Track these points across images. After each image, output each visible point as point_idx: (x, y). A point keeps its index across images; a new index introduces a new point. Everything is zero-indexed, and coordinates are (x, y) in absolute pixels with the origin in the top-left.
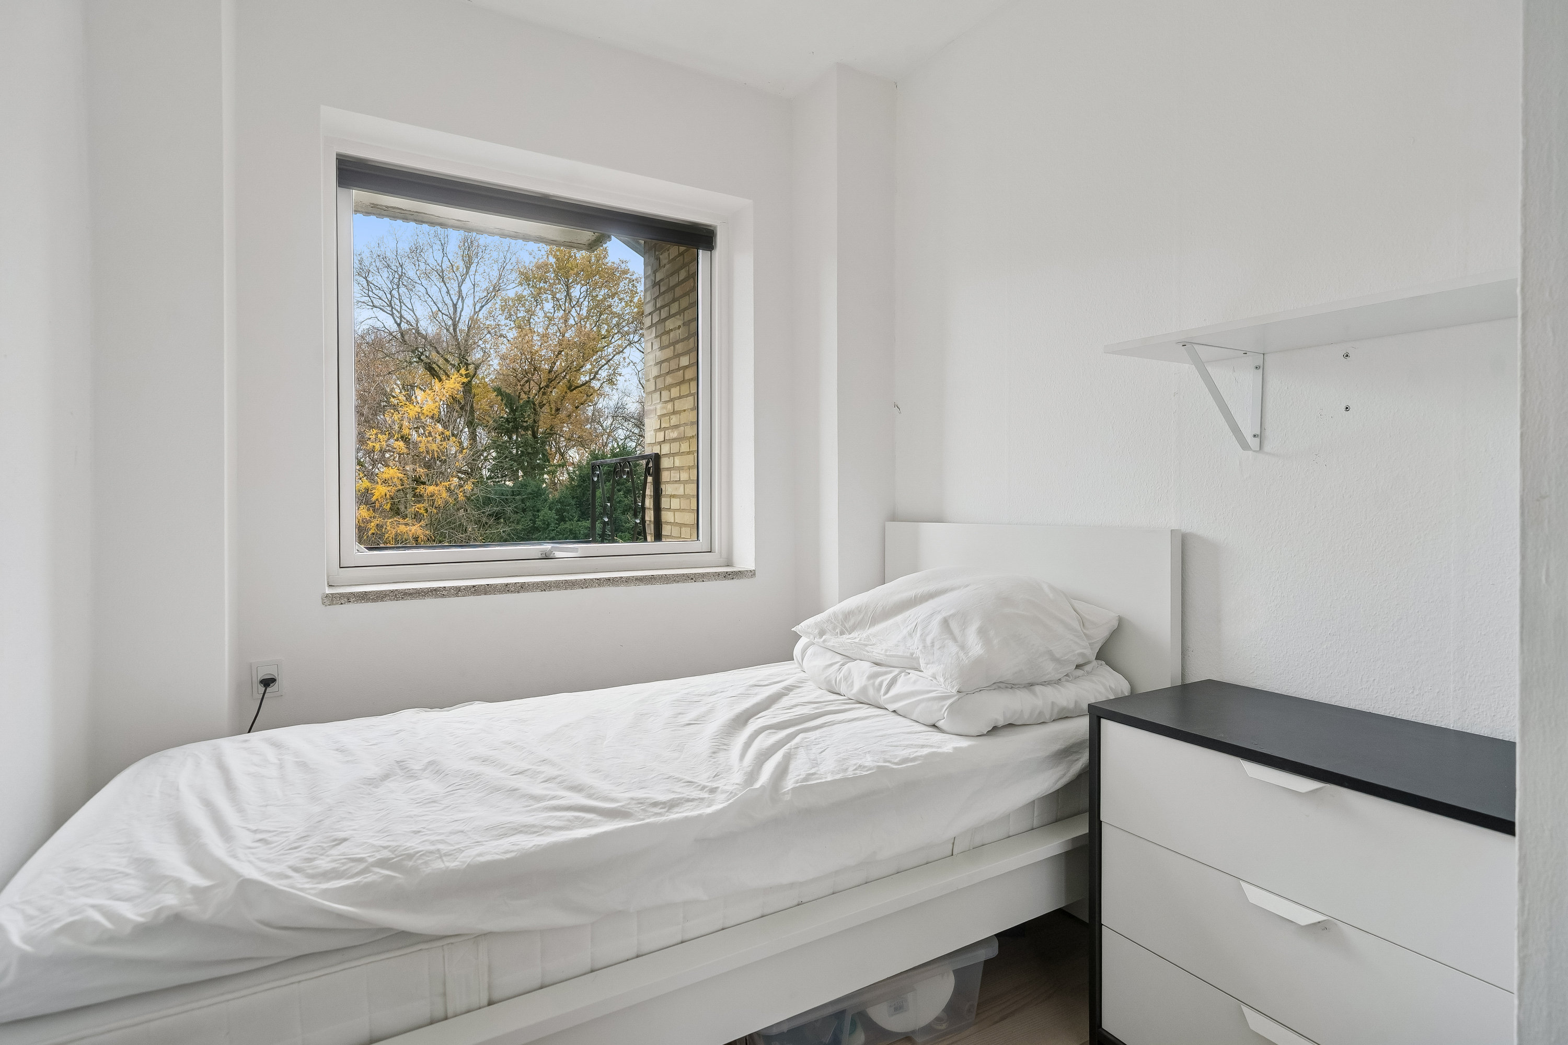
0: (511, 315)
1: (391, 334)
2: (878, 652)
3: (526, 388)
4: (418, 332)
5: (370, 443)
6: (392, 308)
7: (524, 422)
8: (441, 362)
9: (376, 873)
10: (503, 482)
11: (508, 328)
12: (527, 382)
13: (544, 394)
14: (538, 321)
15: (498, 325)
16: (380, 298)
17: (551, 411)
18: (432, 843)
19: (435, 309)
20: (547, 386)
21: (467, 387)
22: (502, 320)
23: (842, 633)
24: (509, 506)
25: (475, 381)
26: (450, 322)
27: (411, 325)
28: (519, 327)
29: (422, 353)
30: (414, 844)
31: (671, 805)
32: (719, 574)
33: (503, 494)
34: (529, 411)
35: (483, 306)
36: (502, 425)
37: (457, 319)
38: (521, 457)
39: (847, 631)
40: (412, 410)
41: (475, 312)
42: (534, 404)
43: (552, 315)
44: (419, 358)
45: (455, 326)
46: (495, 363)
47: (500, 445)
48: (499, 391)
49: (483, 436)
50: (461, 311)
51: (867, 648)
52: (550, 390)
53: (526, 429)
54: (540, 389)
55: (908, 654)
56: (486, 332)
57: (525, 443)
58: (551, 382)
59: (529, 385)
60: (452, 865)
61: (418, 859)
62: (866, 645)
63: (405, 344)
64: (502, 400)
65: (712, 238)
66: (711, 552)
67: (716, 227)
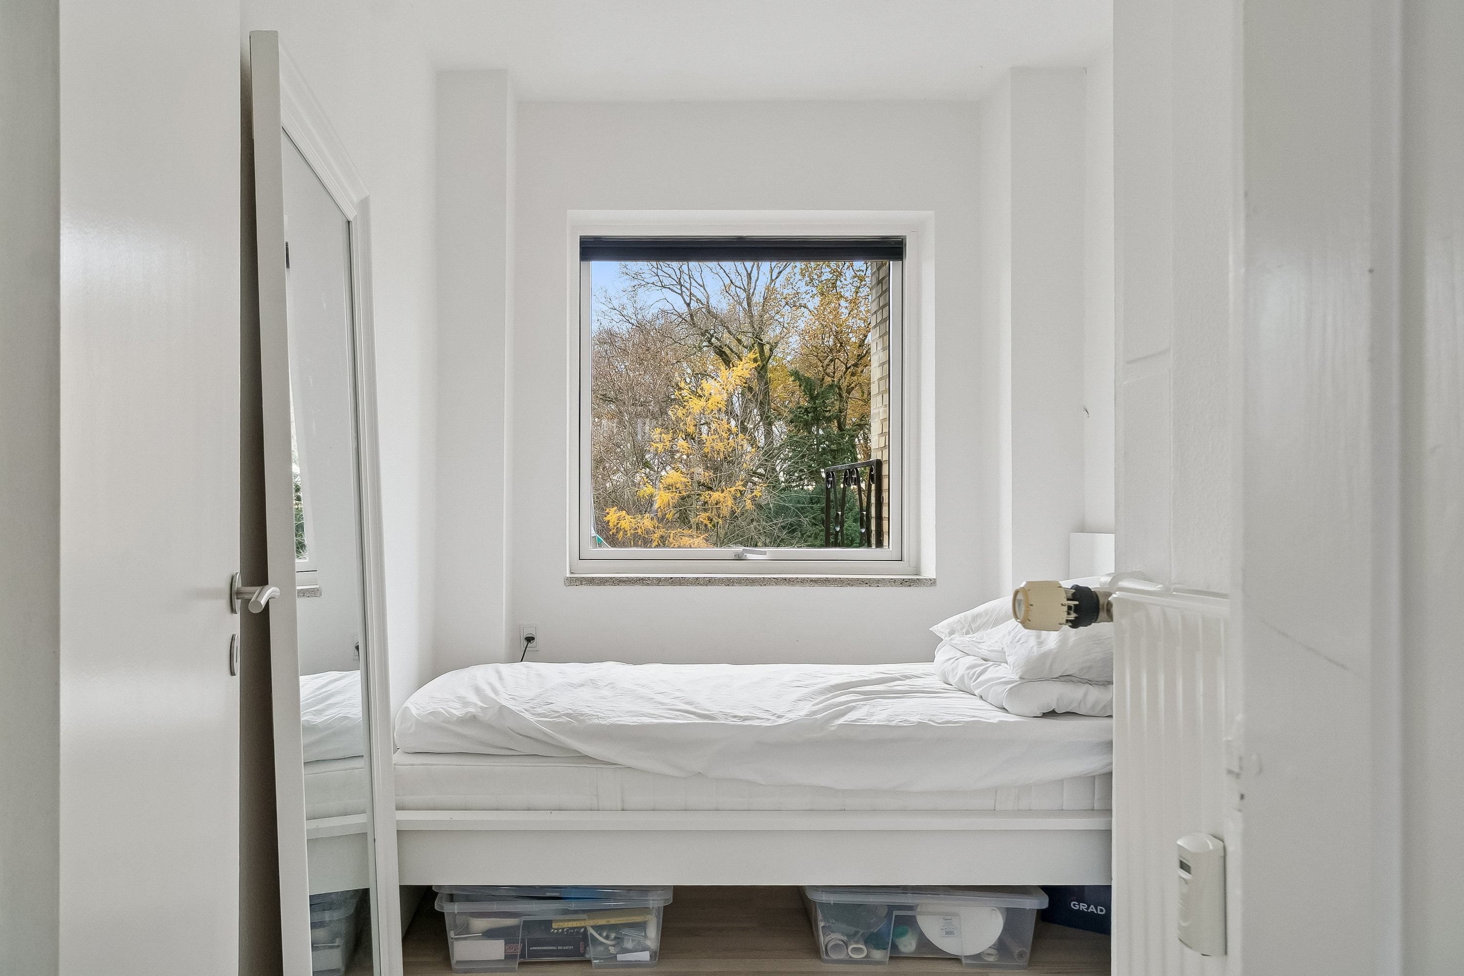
0: (812, 279)
1: (680, 316)
2: (984, 650)
3: (830, 369)
4: (709, 312)
5: (655, 443)
6: (682, 286)
7: (827, 411)
8: (734, 344)
9: (563, 719)
10: (801, 487)
11: (809, 296)
12: (831, 360)
13: (853, 374)
14: (846, 283)
15: (798, 293)
16: (670, 276)
17: (863, 396)
18: (595, 712)
19: (728, 282)
20: (856, 365)
21: (762, 371)
22: (802, 287)
23: (967, 633)
24: (807, 517)
25: (772, 364)
26: (743, 295)
27: (702, 304)
28: (822, 294)
29: (712, 336)
30: (587, 710)
31: (746, 719)
32: (895, 581)
33: (799, 502)
34: (832, 398)
35: (781, 272)
36: (800, 417)
37: (751, 291)
38: (822, 455)
39: (972, 630)
40: (696, 405)
41: (772, 280)
42: (840, 388)
43: (863, 274)
44: (709, 341)
45: (749, 299)
46: (795, 341)
47: (797, 442)
48: (796, 374)
49: (780, 429)
50: (757, 281)
51: (980, 646)
52: (860, 369)
53: (829, 420)
54: (847, 369)
55: (1000, 649)
56: (783, 303)
57: (827, 438)
58: (861, 359)
59: (834, 364)
60: (603, 723)
61: (586, 717)
62: (979, 643)
63: (694, 327)
64: (800, 386)
65: (902, 248)
66: (901, 560)
67: (906, 236)
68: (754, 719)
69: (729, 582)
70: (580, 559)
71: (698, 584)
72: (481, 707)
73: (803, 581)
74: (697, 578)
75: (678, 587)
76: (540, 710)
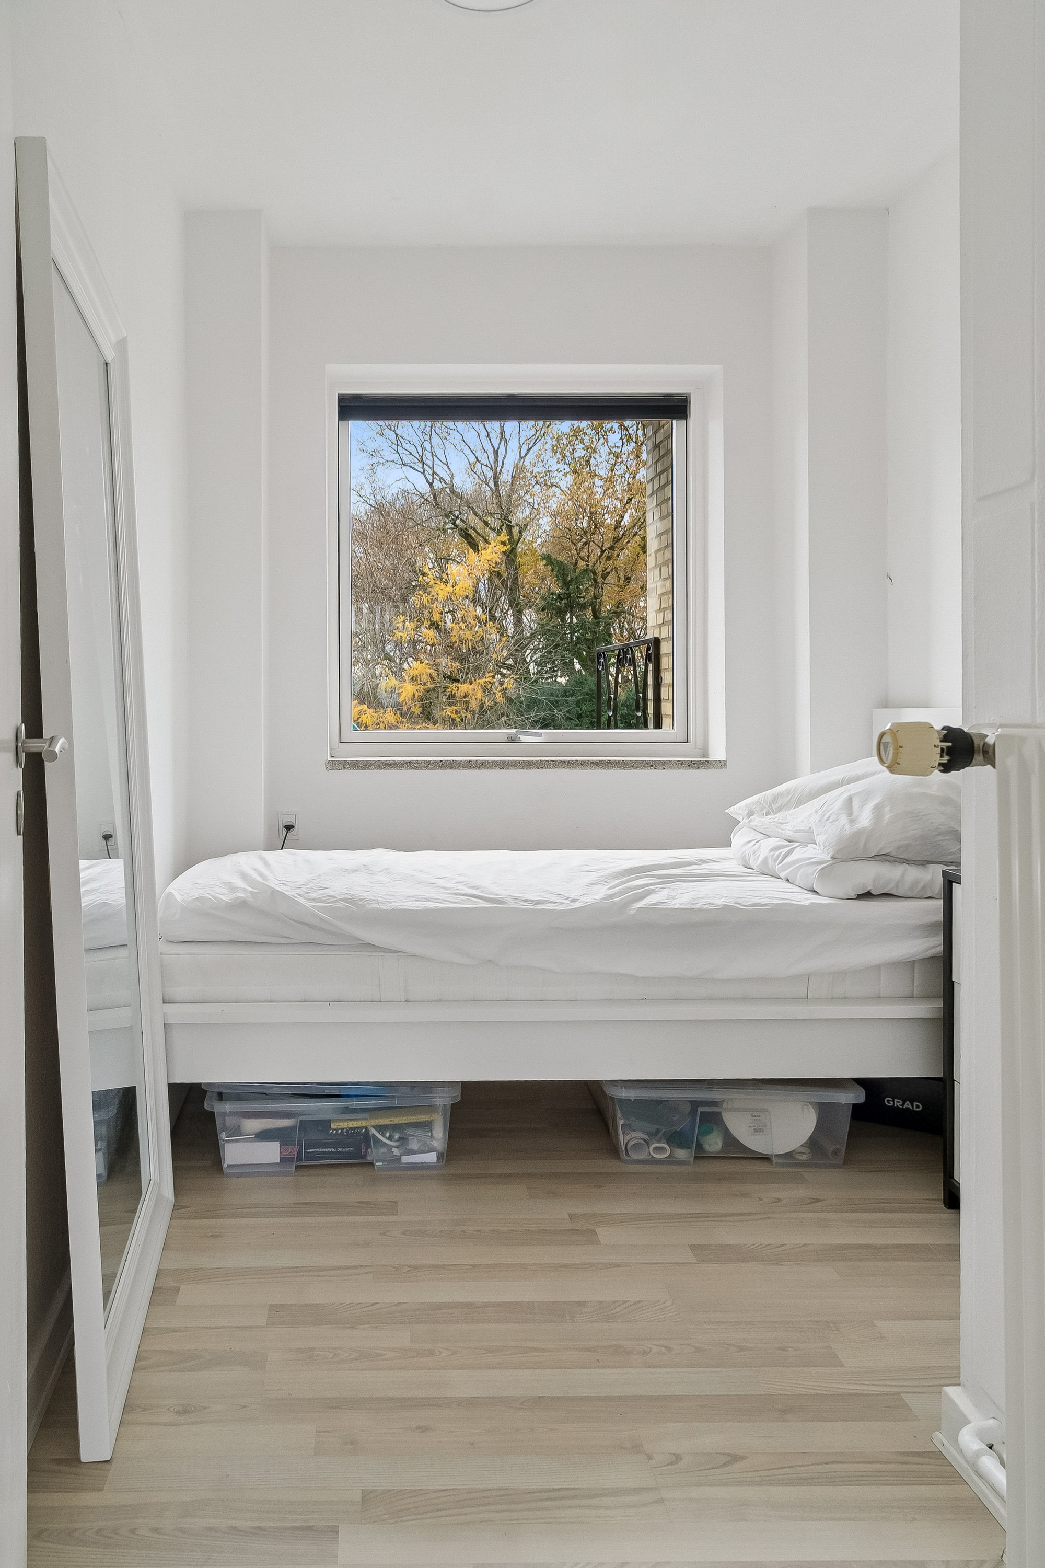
0: (564, 457)
1: (422, 497)
2: (788, 831)
3: (584, 553)
4: (453, 491)
5: (397, 633)
6: (424, 463)
7: (581, 598)
8: (480, 525)
9: (341, 904)
10: (554, 679)
11: (561, 474)
12: (585, 544)
13: (609, 558)
14: (600, 460)
15: (549, 472)
16: (411, 454)
17: (619, 581)
18: (375, 896)
19: (473, 459)
20: (612, 548)
21: (510, 555)
22: (554, 464)
23: (768, 814)
24: (560, 711)
25: (521, 548)
26: (490, 474)
27: (446, 483)
28: (575, 472)
29: (457, 518)
30: (365, 895)
31: (538, 902)
32: (682, 762)
33: (552, 695)
34: (587, 583)
35: (530, 448)
36: (552, 604)
37: (499, 469)
38: (576, 645)
39: (773, 812)
40: (442, 591)
41: (521, 458)
42: (595, 573)
43: (619, 451)
44: (454, 524)
45: (496, 478)
46: (545, 522)
47: (549, 630)
48: (548, 559)
49: (530, 617)
50: (504, 458)
51: (782, 827)
52: (616, 553)
53: (583, 607)
54: (603, 552)
55: (808, 828)
56: (533, 482)
57: (581, 626)
58: (617, 541)
59: (588, 549)
60: (384, 907)
61: (365, 901)
62: (782, 823)
63: (438, 508)
64: (552, 570)
65: (686, 406)
66: (687, 742)
67: (690, 394)
68: (546, 903)
69: (503, 765)
70: (340, 743)
71: (470, 767)
72: (251, 892)
73: (583, 764)
74: (469, 761)
75: (449, 771)
76: (314, 895)
